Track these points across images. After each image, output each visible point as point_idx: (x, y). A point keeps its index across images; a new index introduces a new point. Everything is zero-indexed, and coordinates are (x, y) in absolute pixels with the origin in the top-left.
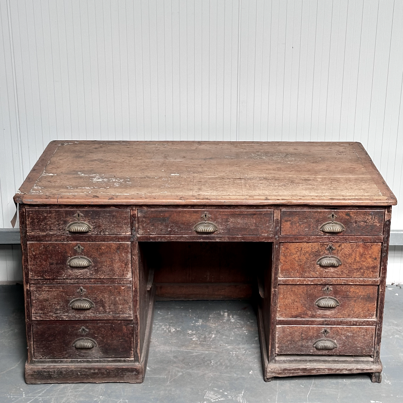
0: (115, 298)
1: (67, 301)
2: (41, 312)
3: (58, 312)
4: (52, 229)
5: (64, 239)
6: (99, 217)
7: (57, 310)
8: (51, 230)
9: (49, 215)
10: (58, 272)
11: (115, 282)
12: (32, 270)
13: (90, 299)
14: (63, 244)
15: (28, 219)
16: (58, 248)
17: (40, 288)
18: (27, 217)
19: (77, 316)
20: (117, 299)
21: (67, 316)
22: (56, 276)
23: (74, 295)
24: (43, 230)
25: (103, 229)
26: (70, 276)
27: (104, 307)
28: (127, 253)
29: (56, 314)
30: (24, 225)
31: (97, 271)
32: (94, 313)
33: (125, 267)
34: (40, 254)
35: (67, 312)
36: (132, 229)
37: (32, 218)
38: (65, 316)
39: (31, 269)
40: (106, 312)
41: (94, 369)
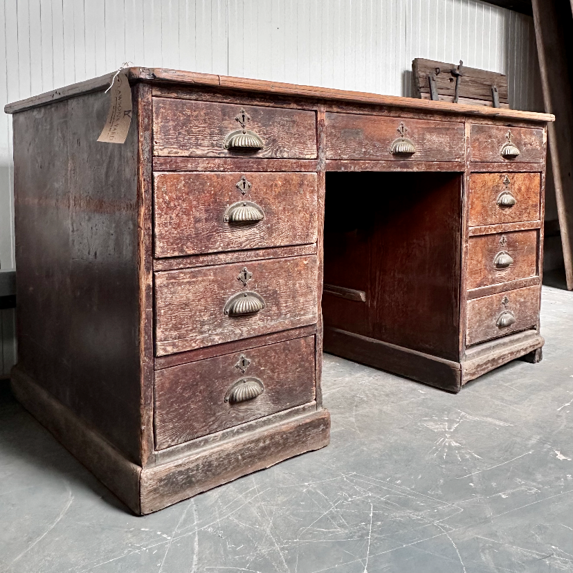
0: (294, 285)
1: (222, 301)
2: (174, 333)
3: (206, 327)
4: (200, 145)
5: (219, 167)
6: (273, 123)
7: (203, 324)
8: (197, 145)
9: (195, 114)
10: (209, 238)
11: (293, 253)
12: (162, 237)
13: (258, 291)
14: (218, 176)
15: (157, 118)
16: (210, 186)
17: (175, 278)
18: (154, 115)
19: (238, 331)
20: (298, 285)
21: (221, 333)
22: (206, 247)
23: (232, 286)
24: (183, 146)
25: (280, 147)
26: (228, 244)
27: (278, 305)
28: (312, 192)
29: (202, 333)
30: (149, 132)
31: (270, 231)
32: (263, 320)
33: (310, 221)
34: (178, 198)
35: (221, 327)
36: (318, 149)
37: (165, 119)
38: (217, 335)
39: (161, 234)
40: (281, 314)
41: (264, 439)
